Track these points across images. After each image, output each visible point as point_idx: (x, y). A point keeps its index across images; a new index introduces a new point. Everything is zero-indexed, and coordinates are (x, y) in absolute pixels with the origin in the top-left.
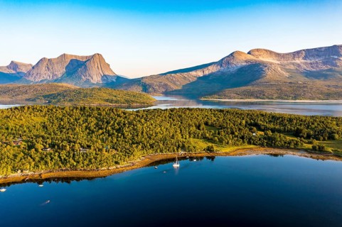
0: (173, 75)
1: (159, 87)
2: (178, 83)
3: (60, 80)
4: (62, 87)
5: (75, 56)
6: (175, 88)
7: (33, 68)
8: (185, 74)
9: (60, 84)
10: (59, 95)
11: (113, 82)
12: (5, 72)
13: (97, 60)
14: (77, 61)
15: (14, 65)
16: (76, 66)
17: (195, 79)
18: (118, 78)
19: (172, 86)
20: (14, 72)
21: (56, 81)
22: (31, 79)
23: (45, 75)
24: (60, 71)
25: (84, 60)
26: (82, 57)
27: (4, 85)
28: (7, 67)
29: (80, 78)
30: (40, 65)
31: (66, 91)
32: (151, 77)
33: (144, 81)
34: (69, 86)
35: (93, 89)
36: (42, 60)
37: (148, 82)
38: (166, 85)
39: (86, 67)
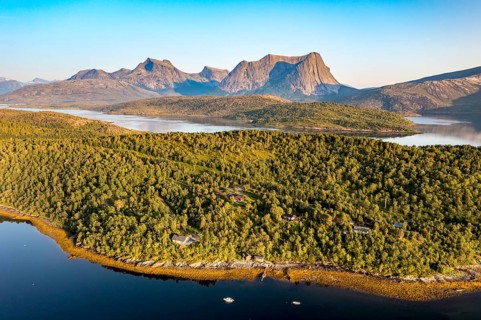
0: (435, 82)
1: (412, 101)
2: (445, 96)
3: (263, 90)
4: (270, 100)
5: (283, 57)
6: (439, 104)
7: (230, 74)
8: (457, 82)
9: (265, 96)
10: (266, 111)
11: (334, 93)
12: (198, 81)
13: (313, 61)
14: (285, 64)
15: (207, 72)
16: (284, 70)
17: (477, 89)
18: (342, 87)
19: (434, 101)
20: (207, 80)
21: (257, 91)
22: (227, 89)
23: (244, 84)
24: (262, 78)
25: (295, 63)
26: (292, 59)
27: (198, 97)
28: (200, 74)
29: (289, 88)
30: (238, 70)
31: (275, 107)
32: (398, 86)
33: (386, 92)
34: (278, 98)
35: (312, 105)
36: (241, 64)
37: (392, 93)
38: (423, 99)
39: (297, 72)
